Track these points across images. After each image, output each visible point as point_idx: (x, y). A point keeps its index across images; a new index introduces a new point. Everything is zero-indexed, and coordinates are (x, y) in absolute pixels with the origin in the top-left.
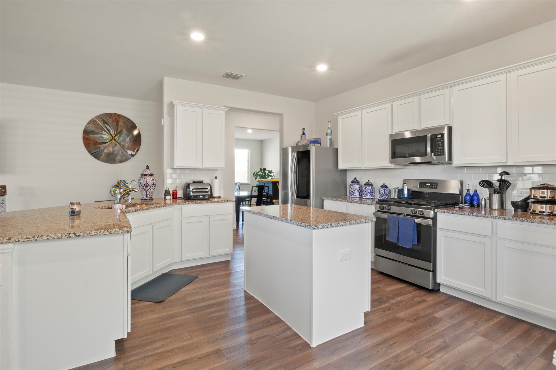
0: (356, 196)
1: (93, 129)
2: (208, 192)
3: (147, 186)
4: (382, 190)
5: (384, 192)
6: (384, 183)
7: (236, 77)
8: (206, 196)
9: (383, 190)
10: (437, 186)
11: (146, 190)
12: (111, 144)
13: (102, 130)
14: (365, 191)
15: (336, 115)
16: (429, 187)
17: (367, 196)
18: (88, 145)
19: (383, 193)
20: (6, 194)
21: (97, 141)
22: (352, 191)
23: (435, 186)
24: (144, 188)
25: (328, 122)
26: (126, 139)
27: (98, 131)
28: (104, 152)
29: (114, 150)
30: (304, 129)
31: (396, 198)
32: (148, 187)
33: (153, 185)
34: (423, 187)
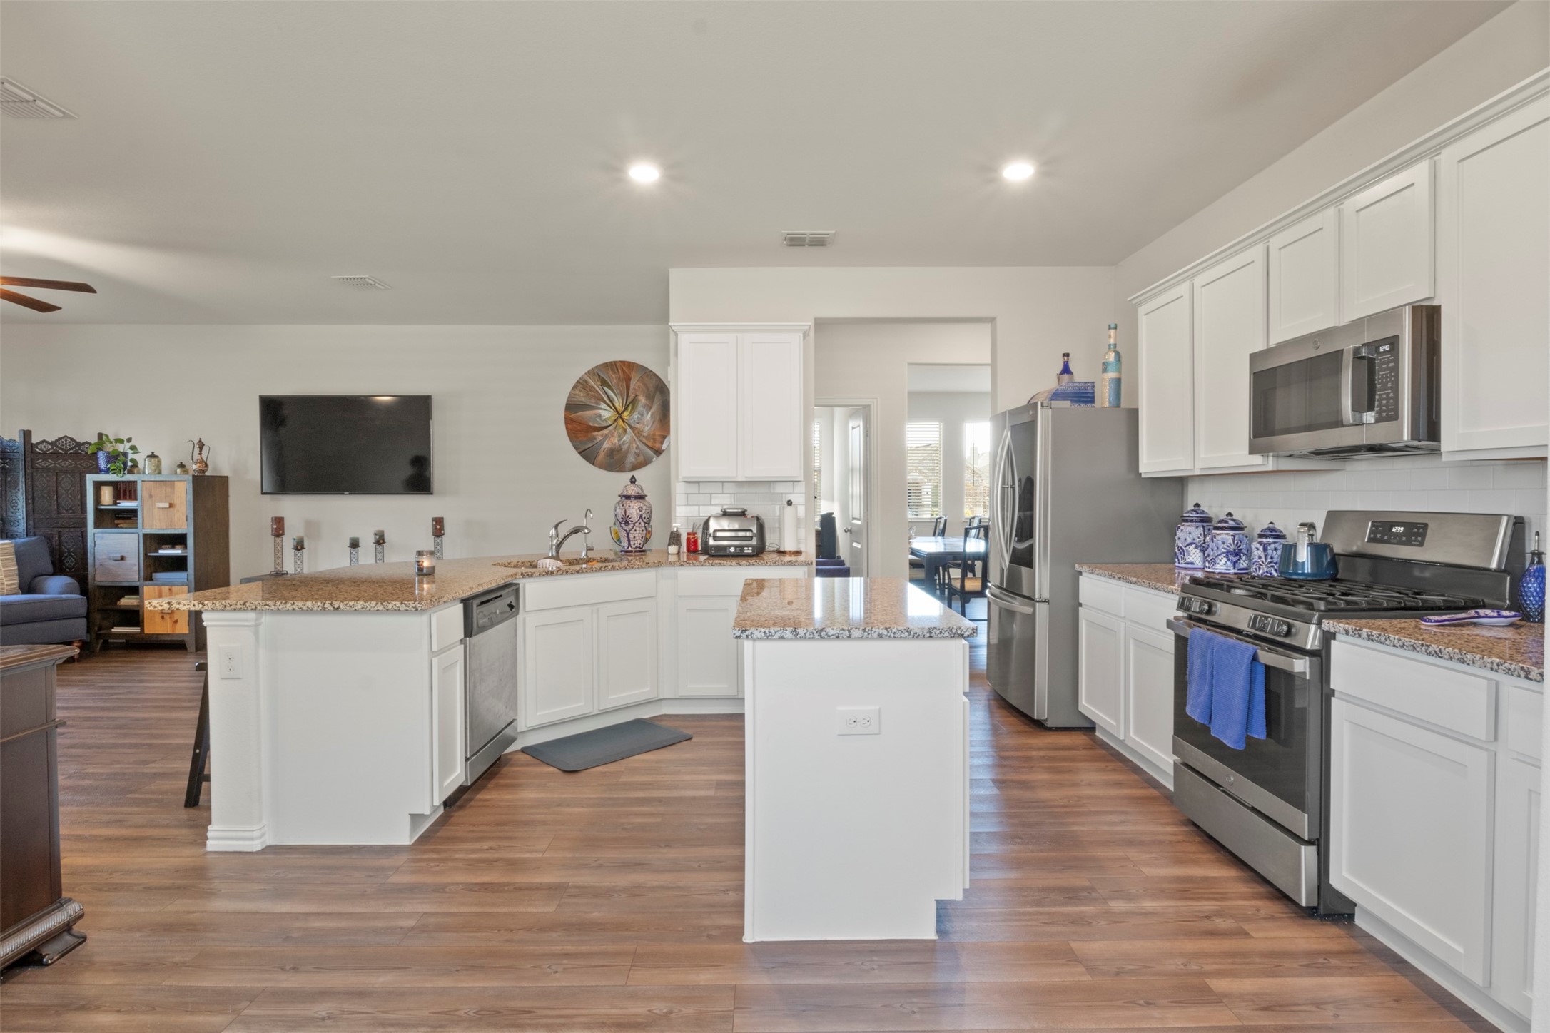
0: (1192, 563)
1: (583, 399)
2: (752, 539)
3: (628, 522)
4: (1258, 546)
5: (1262, 555)
6: (1271, 523)
7: (819, 242)
8: (746, 548)
9: (1261, 548)
10: (1423, 535)
11: (626, 531)
12: (615, 429)
13: (599, 400)
14: (1210, 549)
15: (1134, 302)
16: (1399, 540)
17: (1218, 566)
18: (574, 433)
19: (1260, 558)
20: (443, 534)
21: (591, 424)
22: (1181, 548)
23: (1417, 535)
24: (623, 525)
25: (1110, 329)
26: (645, 415)
27: (592, 402)
28: (602, 449)
29: (622, 441)
30: (1066, 355)
31: (1308, 573)
32: (629, 524)
33: (641, 521)
34: (1381, 541)
